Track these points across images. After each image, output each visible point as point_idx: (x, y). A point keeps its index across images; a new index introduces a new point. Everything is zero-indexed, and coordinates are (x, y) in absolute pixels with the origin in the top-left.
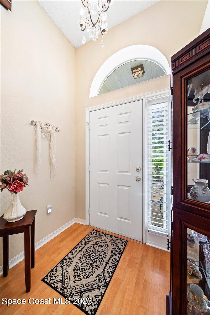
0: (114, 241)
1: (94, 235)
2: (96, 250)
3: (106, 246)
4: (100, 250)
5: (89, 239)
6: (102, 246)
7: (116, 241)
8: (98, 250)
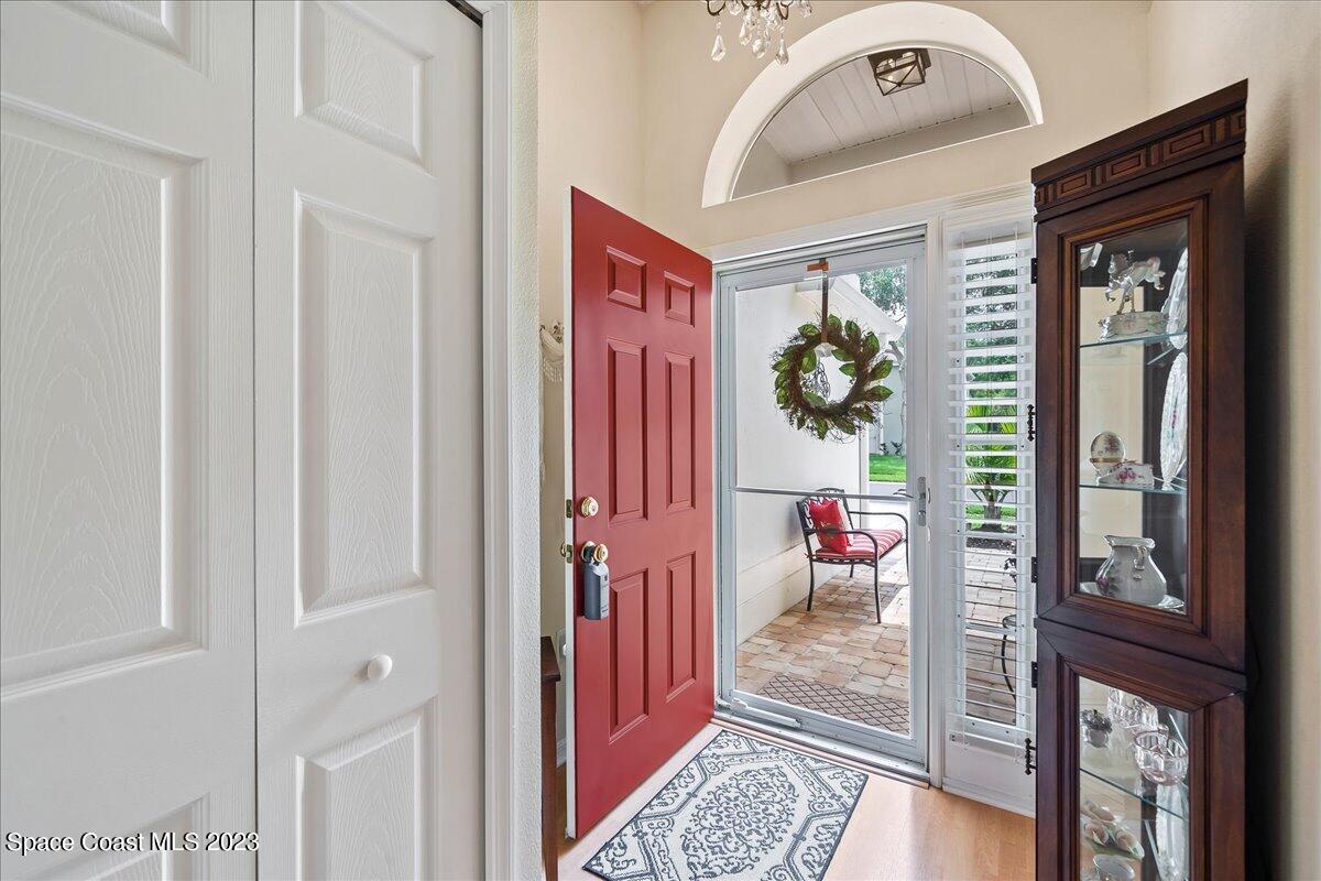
0: (812, 771)
1: (731, 749)
2: (751, 798)
3: (783, 786)
4: (764, 798)
5: (716, 761)
6: (771, 784)
7: (824, 775)
8: (755, 797)
